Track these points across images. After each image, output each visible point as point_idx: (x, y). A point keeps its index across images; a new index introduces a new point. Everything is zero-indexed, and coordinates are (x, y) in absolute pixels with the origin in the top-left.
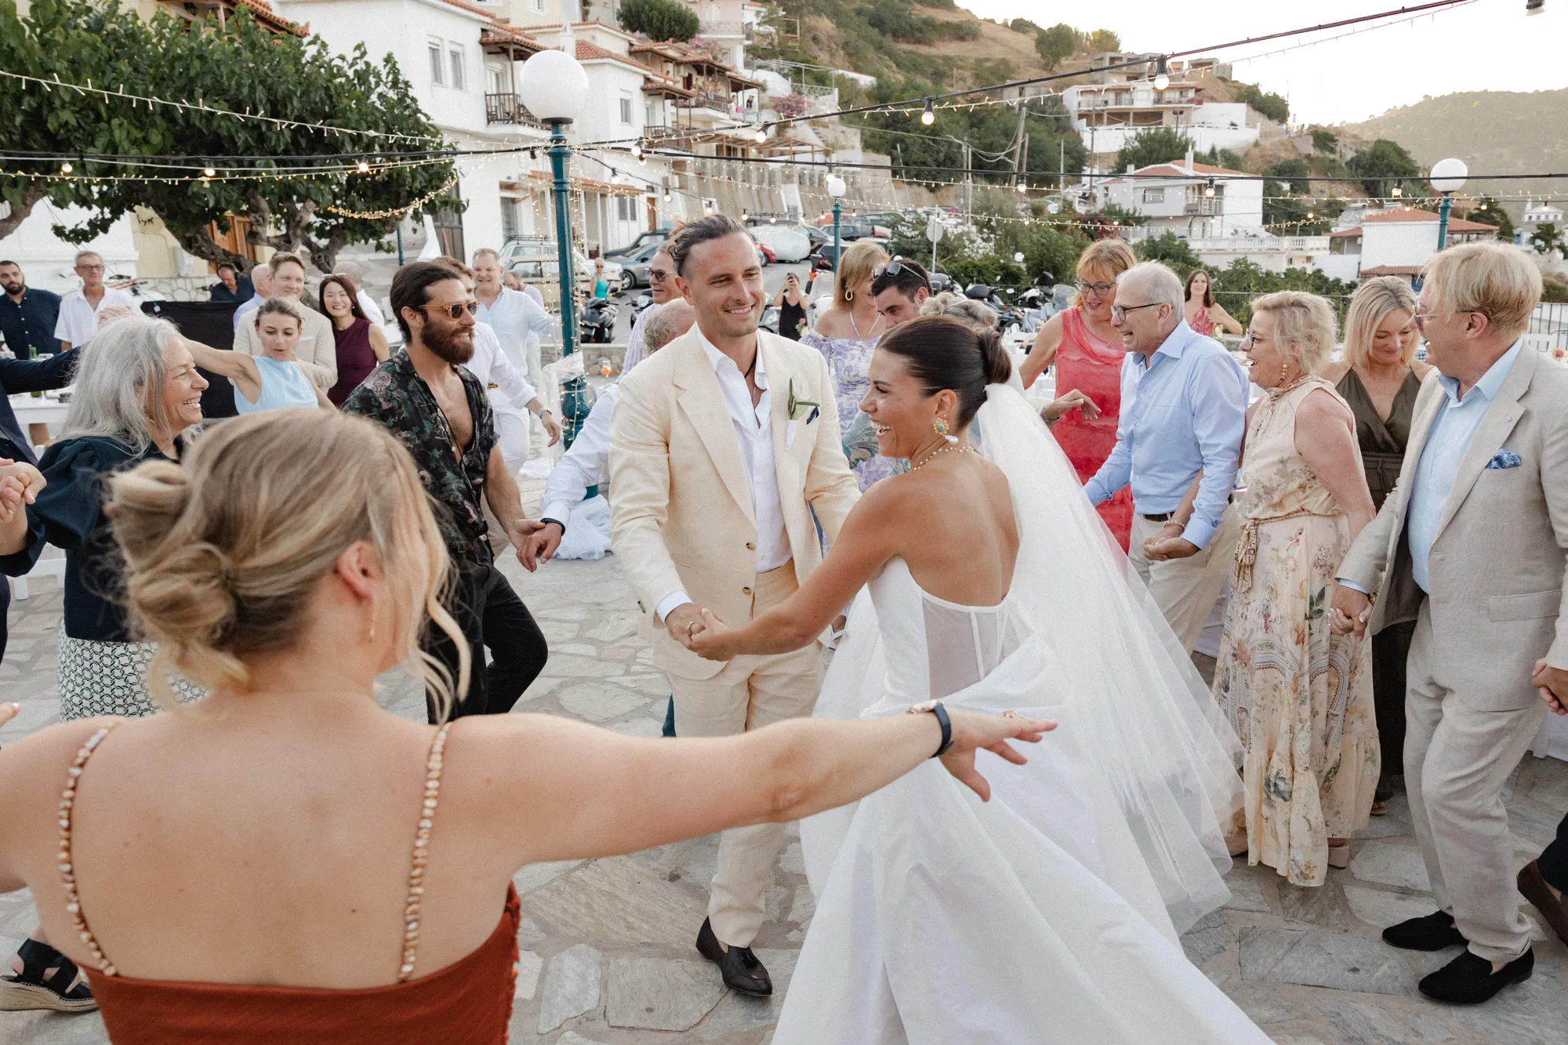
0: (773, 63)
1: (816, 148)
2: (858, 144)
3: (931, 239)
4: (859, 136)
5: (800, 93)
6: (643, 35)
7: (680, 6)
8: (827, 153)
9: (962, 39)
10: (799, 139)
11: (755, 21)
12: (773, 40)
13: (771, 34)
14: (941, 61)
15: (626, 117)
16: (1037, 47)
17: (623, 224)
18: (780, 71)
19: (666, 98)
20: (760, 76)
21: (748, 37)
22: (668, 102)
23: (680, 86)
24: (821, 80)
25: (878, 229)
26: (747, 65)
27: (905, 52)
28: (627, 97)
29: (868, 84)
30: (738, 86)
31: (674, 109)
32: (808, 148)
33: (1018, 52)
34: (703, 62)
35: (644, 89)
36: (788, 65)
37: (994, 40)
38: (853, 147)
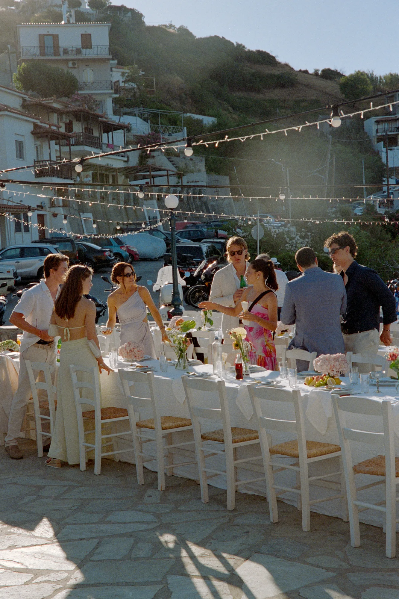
0: (136, 111)
1: (170, 173)
2: (203, 169)
3: (255, 238)
4: (204, 162)
5: (157, 132)
6: (35, 93)
7: (63, 70)
8: (180, 176)
9: (283, 86)
10: (157, 165)
11: (121, 79)
12: (135, 93)
13: (133, 89)
14: (267, 104)
15: (20, 154)
16: (341, 89)
17: (19, 235)
18: (141, 116)
19: (52, 139)
20: (126, 120)
21: (116, 92)
22: (53, 142)
23: (63, 130)
24: (174, 122)
25: (220, 232)
26: (115, 113)
27: (238, 98)
28: (20, 139)
29: (211, 123)
30: (109, 128)
31: (57, 147)
32: (165, 173)
33: (327, 94)
34: (81, 111)
35: (33, 133)
36: (147, 111)
37: (308, 86)
38: (199, 171)
